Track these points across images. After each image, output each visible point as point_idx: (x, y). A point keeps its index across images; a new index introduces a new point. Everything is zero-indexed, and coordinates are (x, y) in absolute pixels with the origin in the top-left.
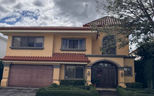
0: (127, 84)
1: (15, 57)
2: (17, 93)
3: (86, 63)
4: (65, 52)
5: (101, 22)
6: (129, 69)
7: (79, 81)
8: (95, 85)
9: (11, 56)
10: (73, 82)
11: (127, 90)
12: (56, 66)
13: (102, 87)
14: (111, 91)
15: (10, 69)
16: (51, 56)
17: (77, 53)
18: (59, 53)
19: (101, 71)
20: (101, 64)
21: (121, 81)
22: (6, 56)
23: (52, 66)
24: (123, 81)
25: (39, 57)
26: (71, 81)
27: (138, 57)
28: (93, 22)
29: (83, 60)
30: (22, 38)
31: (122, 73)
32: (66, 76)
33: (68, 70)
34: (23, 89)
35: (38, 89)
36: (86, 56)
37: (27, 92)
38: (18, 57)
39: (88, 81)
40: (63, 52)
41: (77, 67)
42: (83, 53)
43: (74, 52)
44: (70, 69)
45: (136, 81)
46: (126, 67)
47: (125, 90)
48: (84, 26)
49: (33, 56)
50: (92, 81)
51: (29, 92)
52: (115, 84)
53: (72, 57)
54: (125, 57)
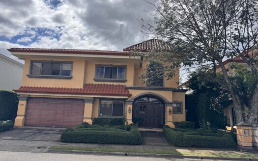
0: (176, 124)
1: (34, 88)
2: (37, 134)
3: (127, 97)
4: (100, 83)
5: (146, 46)
6: (178, 105)
7: (117, 119)
8: (137, 124)
9: (28, 87)
10: (110, 120)
11: (176, 131)
12: (89, 101)
13: (146, 127)
14: (156, 132)
15: (27, 104)
16: (82, 88)
17: (115, 84)
18: (92, 84)
19: (145, 107)
20: (145, 99)
21: (168, 120)
22: (22, 87)
23: (82, 100)
24: (172, 120)
25: (65, 89)
26: (107, 119)
27: (190, 90)
28: (136, 45)
29: (123, 93)
30: (43, 63)
31: (170, 109)
32: (101, 113)
33: (103, 106)
34: (44, 130)
35: (64, 129)
36: (127, 88)
37: (50, 133)
38: (37, 88)
39: (128, 120)
40: (97, 83)
41: (116, 101)
42: (123, 84)
43: (111, 83)
44: (105, 105)
45: (186, 120)
46: (176, 102)
47: (173, 131)
48: (124, 50)
49: (57, 87)
50: (133, 120)
51: (52, 133)
52: (162, 123)
53: (108, 89)
54: (174, 91)
